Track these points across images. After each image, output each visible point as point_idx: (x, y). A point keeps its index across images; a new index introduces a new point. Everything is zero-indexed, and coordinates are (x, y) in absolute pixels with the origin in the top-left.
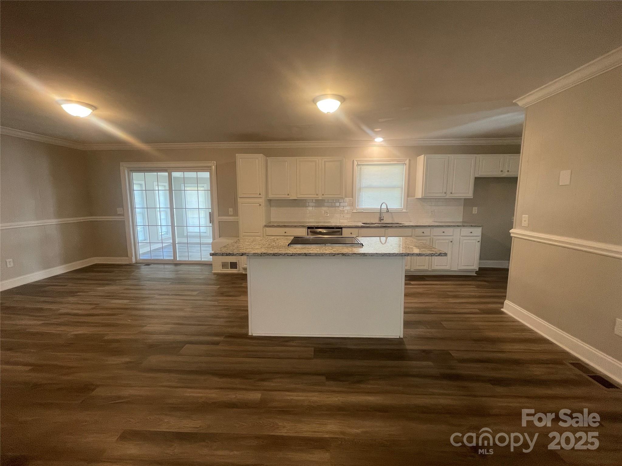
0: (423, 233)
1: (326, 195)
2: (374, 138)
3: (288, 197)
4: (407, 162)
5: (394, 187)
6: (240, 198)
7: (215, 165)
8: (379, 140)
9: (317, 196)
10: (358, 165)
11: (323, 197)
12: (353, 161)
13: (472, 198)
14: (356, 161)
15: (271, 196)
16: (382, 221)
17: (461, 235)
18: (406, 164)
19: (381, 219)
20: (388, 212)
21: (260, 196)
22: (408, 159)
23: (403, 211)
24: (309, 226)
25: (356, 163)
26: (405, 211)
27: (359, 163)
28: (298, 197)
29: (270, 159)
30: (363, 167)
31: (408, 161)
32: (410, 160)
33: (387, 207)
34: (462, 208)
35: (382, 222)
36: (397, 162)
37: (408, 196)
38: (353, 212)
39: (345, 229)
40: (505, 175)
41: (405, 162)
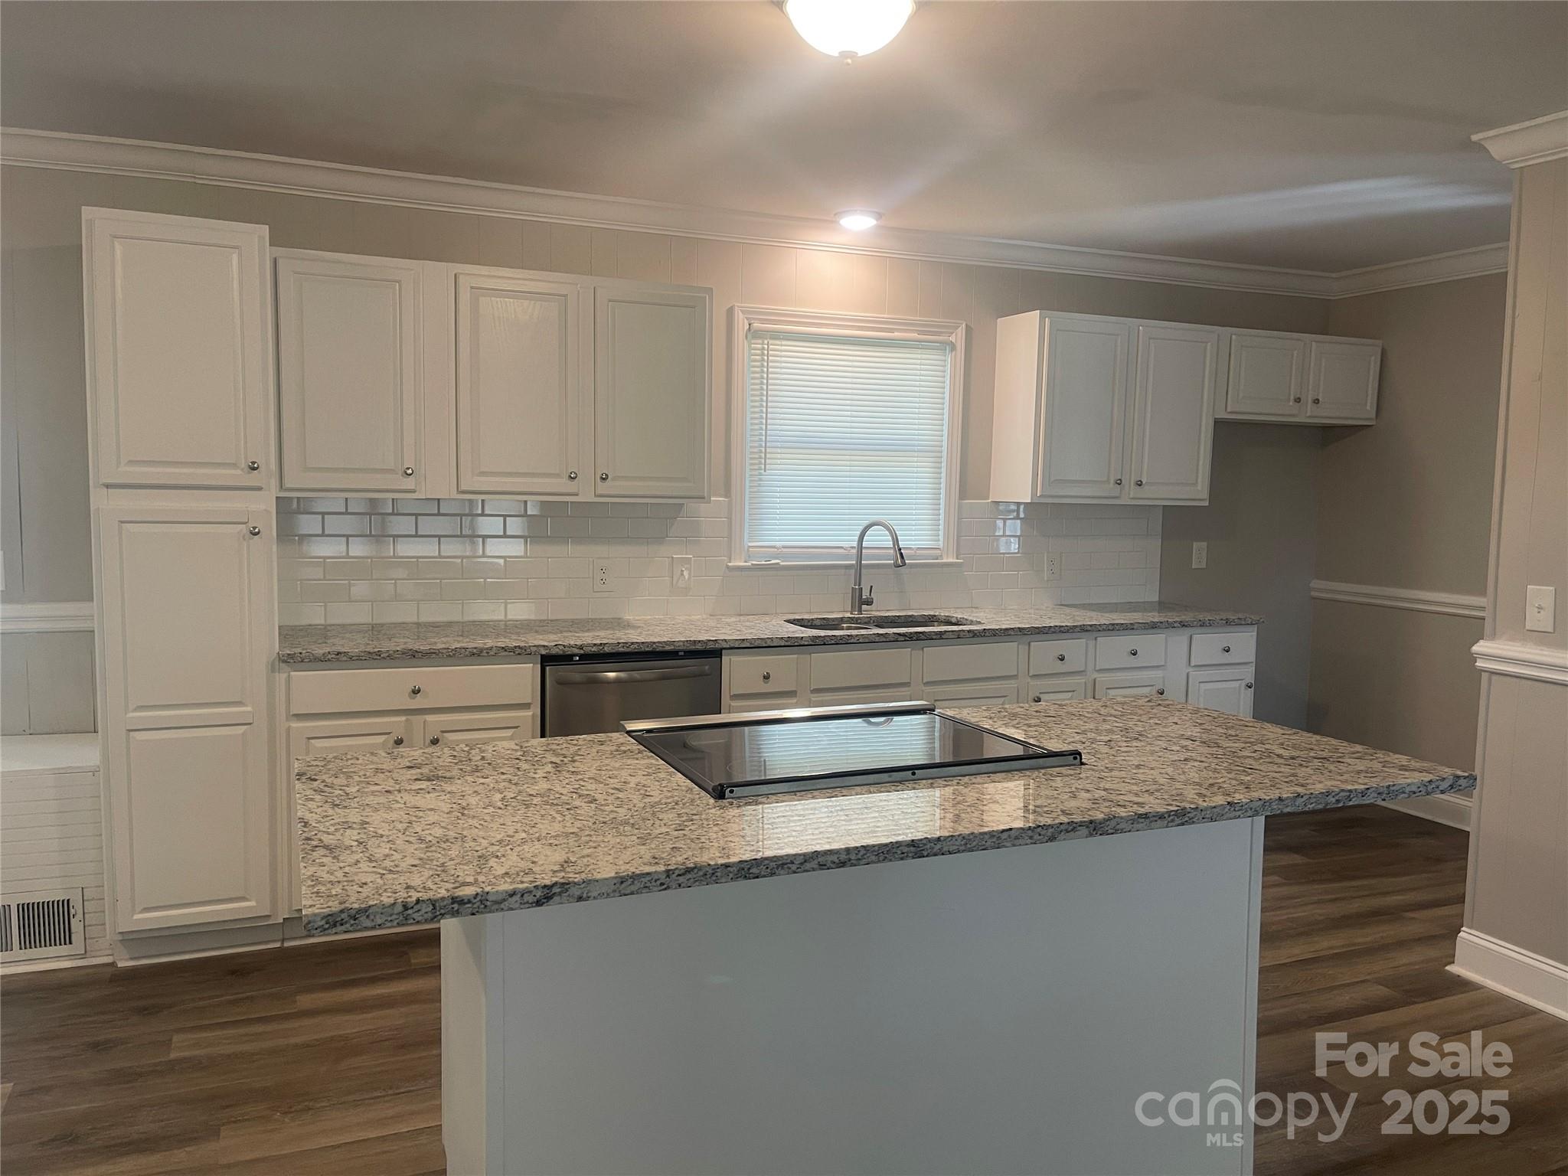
0: (1062, 659)
1: (614, 479)
3: (409, 483)
4: (958, 337)
6: (108, 486)
8: (857, 222)
9: (572, 486)
10: (753, 334)
11: (603, 488)
12: (734, 311)
13: (1207, 504)
14: (741, 316)
15: (296, 480)
16: (864, 607)
17: (1192, 664)
18: (953, 347)
19: (861, 601)
20: (905, 564)
21: (253, 479)
22: (964, 325)
23: (944, 561)
24: (554, 651)
25: (741, 323)
26: (951, 560)
27: (756, 325)
28: (463, 487)
30: (776, 345)
31: (961, 331)
32: (968, 329)
33: (896, 541)
34: (1156, 544)
35: (869, 612)
36: (920, 333)
37: (963, 494)
38: (728, 567)
39: (734, 658)
40: (1307, 415)
41: (952, 339)
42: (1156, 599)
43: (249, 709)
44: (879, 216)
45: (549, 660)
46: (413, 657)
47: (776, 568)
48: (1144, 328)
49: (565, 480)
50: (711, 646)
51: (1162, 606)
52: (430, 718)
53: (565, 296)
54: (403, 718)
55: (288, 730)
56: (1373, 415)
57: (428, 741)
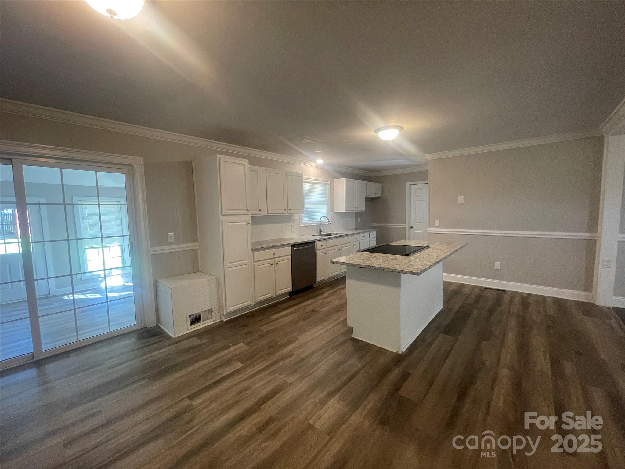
0: (356, 238)
1: (291, 210)
4: (329, 183)
5: (323, 203)
6: (223, 215)
7: (143, 163)
8: (320, 161)
11: (289, 212)
13: (364, 211)
16: (321, 232)
17: (370, 238)
18: (328, 184)
21: (248, 212)
22: (331, 180)
28: (268, 213)
34: (354, 219)
35: (323, 233)
36: (324, 182)
37: (331, 211)
38: (300, 227)
39: (317, 243)
40: (374, 196)
41: (328, 183)
42: (355, 228)
43: (248, 261)
44: (324, 160)
45: (292, 246)
46: (274, 247)
47: (307, 226)
48: (357, 181)
49: (284, 211)
50: (313, 241)
51: (356, 229)
52: (275, 259)
53: (283, 174)
54: (271, 260)
55: (254, 264)
56: (381, 196)
57: (276, 264)
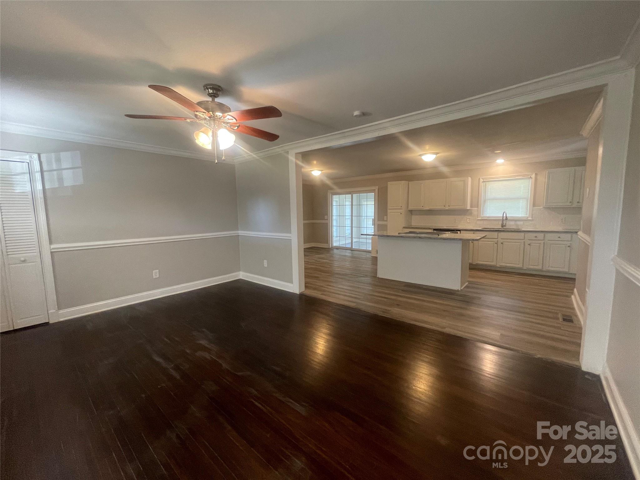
0: (536, 237)
1: (451, 206)
2: (496, 160)
3: (423, 208)
6: (389, 209)
7: (378, 188)
8: (500, 161)
9: (444, 208)
10: (484, 182)
12: (479, 179)
14: (481, 179)
15: (411, 208)
18: (532, 178)
20: (507, 219)
21: (401, 208)
23: (528, 219)
26: (530, 219)
27: (485, 180)
28: (430, 208)
29: (411, 183)
30: (487, 183)
31: (534, 175)
35: (503, 227)
37: (534, 205)
38: (477, 219)
